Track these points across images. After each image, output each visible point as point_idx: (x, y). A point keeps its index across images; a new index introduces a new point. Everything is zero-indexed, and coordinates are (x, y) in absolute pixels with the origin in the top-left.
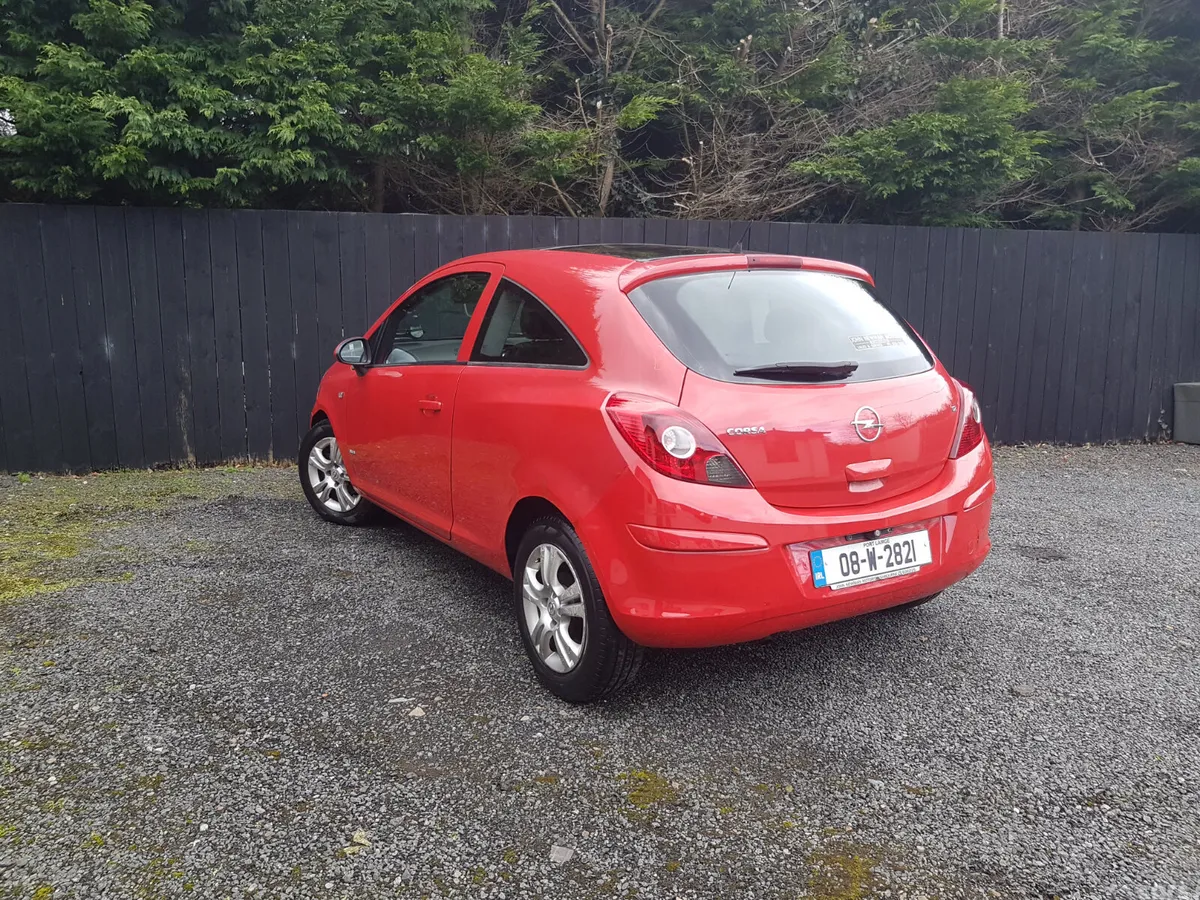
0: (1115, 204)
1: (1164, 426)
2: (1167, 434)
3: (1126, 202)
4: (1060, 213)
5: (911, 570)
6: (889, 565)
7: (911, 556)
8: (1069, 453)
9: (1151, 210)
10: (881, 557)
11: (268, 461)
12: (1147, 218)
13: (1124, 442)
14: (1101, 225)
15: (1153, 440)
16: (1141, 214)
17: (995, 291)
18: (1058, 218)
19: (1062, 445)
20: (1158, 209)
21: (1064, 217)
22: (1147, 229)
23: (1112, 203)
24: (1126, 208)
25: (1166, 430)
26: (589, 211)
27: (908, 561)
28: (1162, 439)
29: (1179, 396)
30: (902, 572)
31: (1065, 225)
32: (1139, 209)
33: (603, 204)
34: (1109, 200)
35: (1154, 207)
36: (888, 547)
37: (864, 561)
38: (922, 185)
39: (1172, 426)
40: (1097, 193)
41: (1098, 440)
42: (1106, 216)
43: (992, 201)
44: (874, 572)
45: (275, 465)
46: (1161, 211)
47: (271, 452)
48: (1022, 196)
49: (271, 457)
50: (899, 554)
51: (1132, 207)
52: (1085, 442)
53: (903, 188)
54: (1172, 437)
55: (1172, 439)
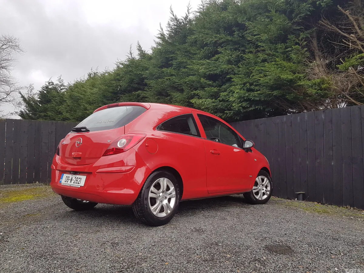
5: (78, 186)
6: (74, 183)
7: (79, 183)
10: (73, 180)
27: (78, 183)
30: (76, 186)
36: (76, 178)
37: (70, 180)
44: (70, 183)
50: (77, 181)
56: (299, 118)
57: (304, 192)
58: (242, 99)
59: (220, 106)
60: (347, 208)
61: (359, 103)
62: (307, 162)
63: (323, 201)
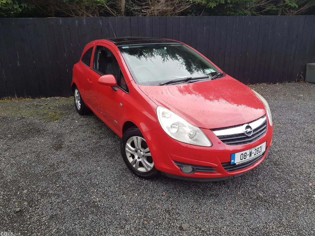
0: (292, 6)
1: (302, 77)
2: (303, 80)
3: (296, 5)
4: (275, 9)
8: (271, 86)
9: (304, 7)
11: (15, 98)
12: (302, 10)
13: (289, 82)
14: (287, 13)
15: (298, 81)
16: (301, 8)
17: (249, 36)
18: (274, 10)
19: (270, 84)
20: (306, 7)
21: (276, 10)
22: (302, 14)
23: (291, 5)
24: (295, 7)
25: (303, 78)
26: (119, 13)
28: (301, 81)
29: (308, 68)
31: (276, 13)
32: (300, 7)
33: (123, 10)
34: (290, 4)
35: (305, 6)
38: (224, 3)
39: (305, 77)
40: (286, 2)
41: (281, 81)
42: (288, 10)
43: (252, 5)
45: (18, 99)
46: (307, 8)
47: (16, 95)
48: (262, 3)
49: (16, 97)
51: (297, 6)
52: (277, 82)
53: (218, 4)
54: (304, 80)
55: (304, 81)
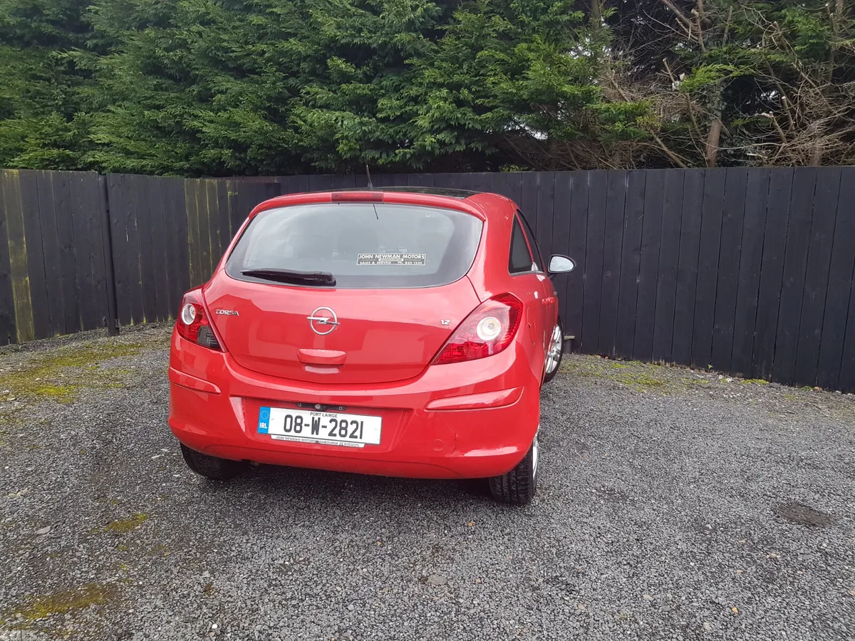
6: (332, 434)
7: (357, 434)
10: (325, 427)
27: (354, 437)
30: (345, 444)
36: (333, 420)
37: (307, 425)
44: (315, 436)
50: (344, 429)
56: (571, 181)
57: (573, 337)
58: (442, 124)
59: (378, 133)
60: (659, 364)
61: (677, 156)
62: (585, 276)
63: (612, 353)
